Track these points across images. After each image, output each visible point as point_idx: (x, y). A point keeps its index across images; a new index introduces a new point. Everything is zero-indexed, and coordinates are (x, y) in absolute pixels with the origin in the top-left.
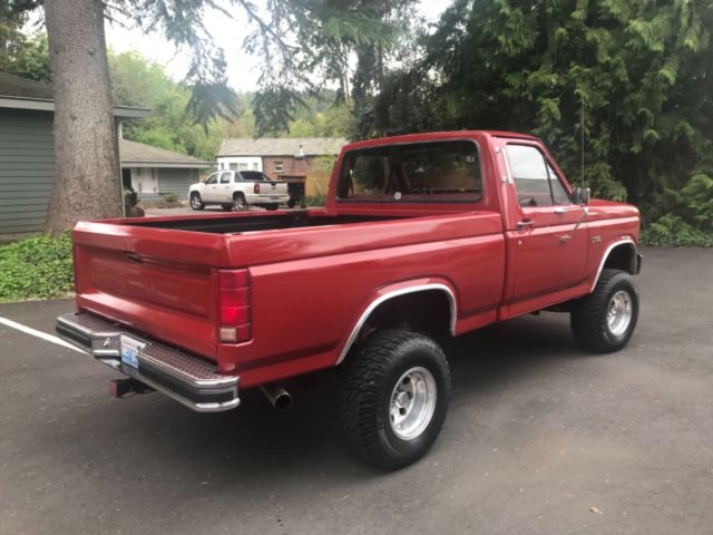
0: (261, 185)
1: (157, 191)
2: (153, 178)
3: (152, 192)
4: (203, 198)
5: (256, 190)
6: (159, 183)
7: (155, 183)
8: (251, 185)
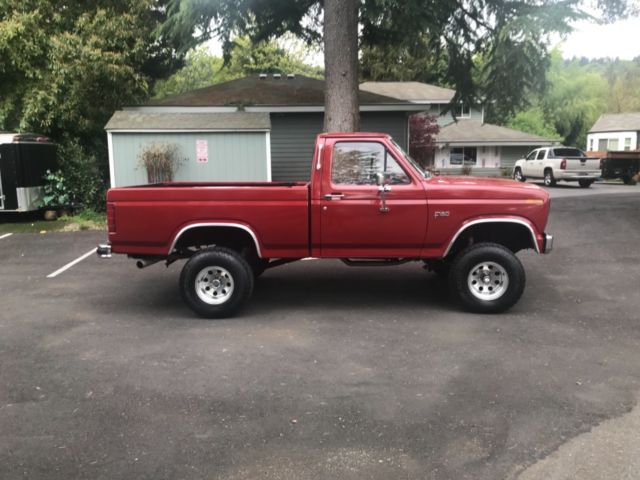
0: (568, 161)
1: (499, 166)
2: (496, 154)
3: (494, 166)
4: (524, 172)
5: (563, 166)
6: (501, 159)
7: (497, 160)
8: (559, 161)
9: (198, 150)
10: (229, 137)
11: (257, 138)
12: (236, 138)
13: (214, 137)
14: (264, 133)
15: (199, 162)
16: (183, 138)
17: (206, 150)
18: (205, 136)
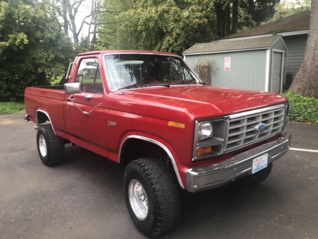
9: (225, 63)
10: (243, 54)
11: (261, 53)
12: (247, 54)
13: (234, 55)
14: (266, 50)
15: (225, 70)
16: (218, 56)
17: (229, 63)
18: (230, 55)
